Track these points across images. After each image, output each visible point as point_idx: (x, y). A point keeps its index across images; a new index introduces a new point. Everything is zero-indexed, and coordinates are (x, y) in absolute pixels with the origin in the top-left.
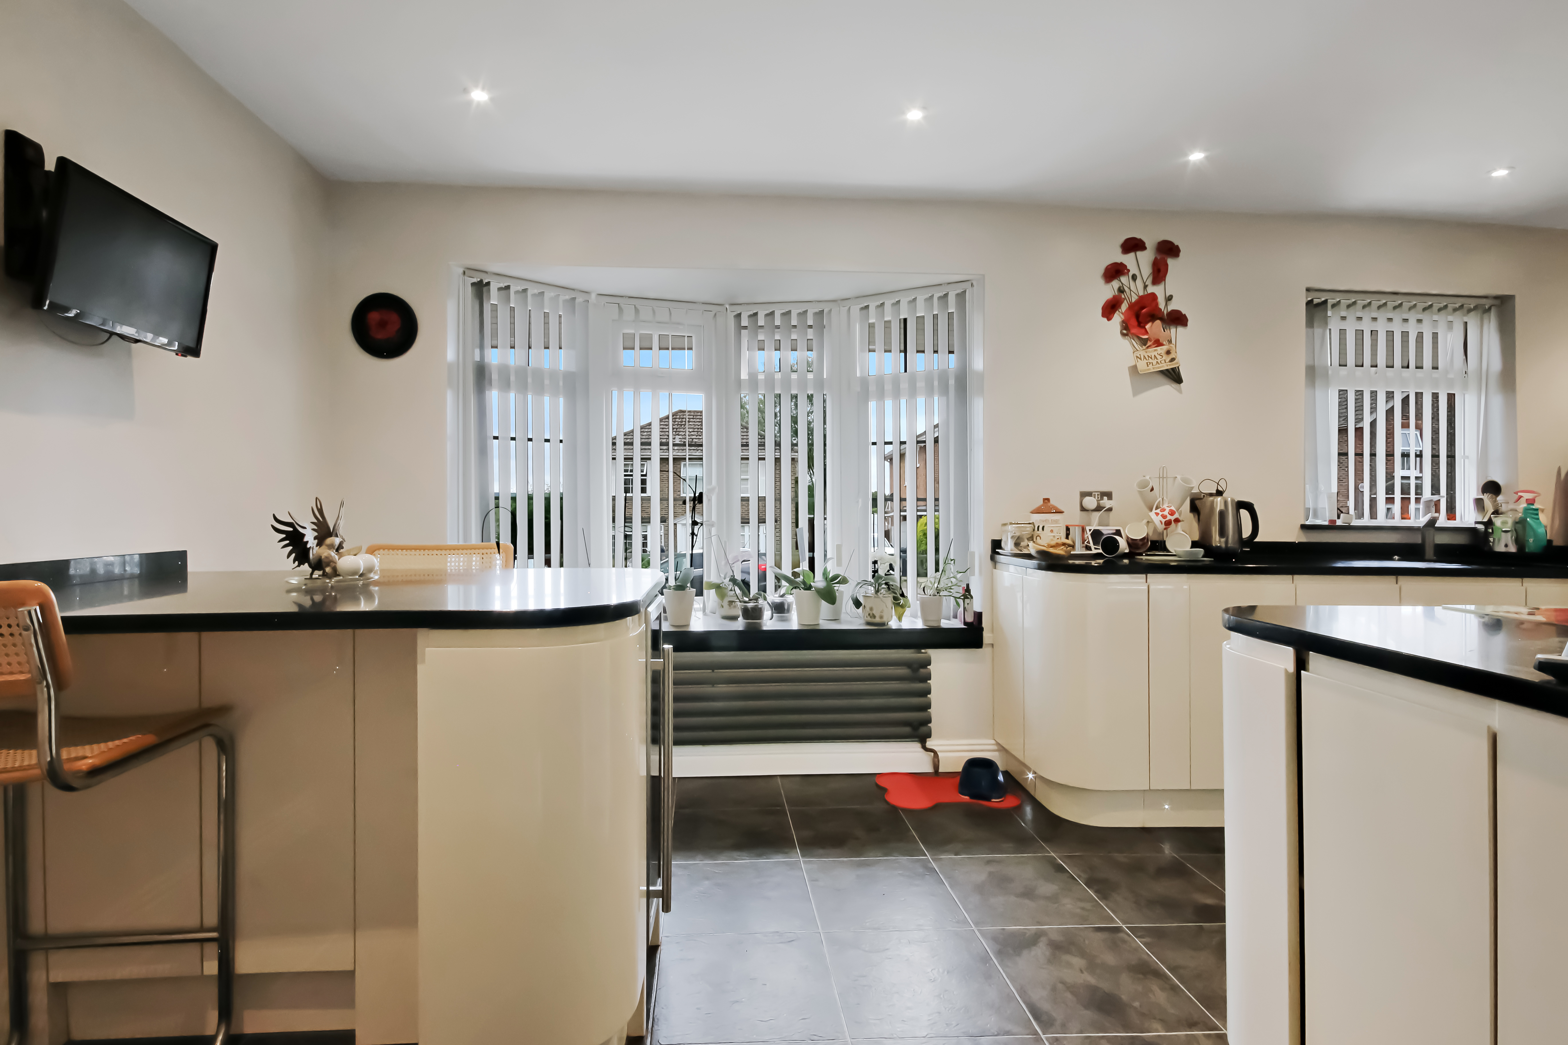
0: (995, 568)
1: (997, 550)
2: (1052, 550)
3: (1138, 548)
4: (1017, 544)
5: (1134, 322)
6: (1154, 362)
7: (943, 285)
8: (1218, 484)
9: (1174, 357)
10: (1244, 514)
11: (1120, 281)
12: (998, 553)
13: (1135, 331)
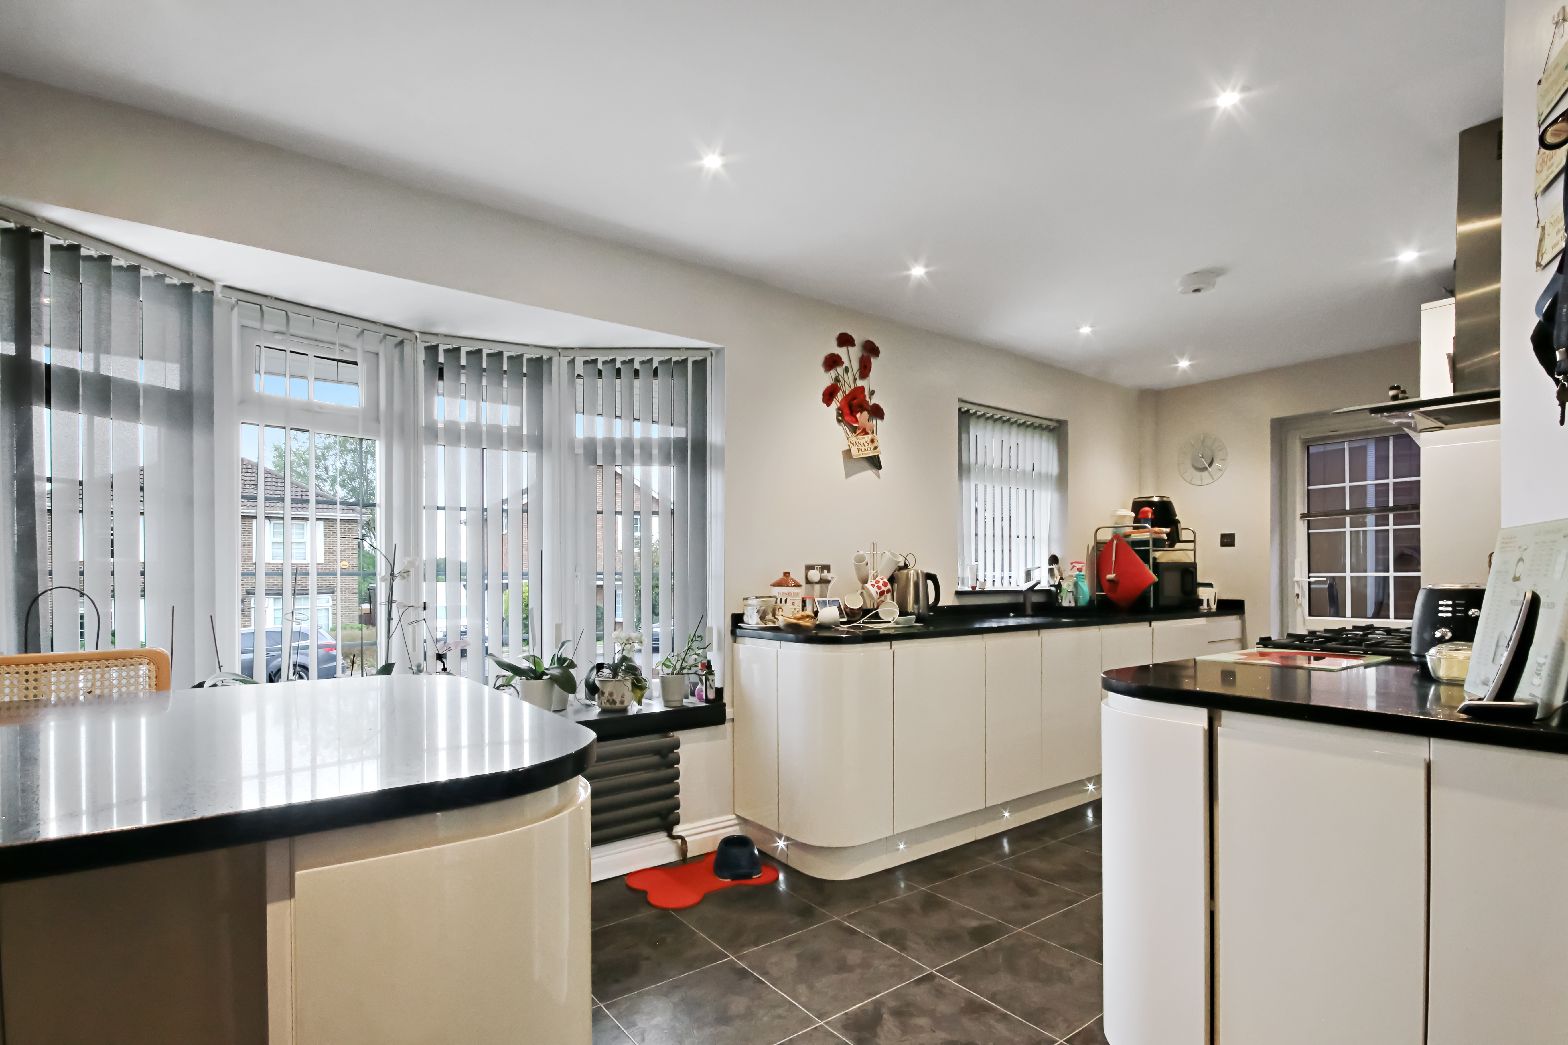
0: (735, 642)
1: (739, 624)
2: (801, 622)
3: (854, 617)
4: (762, 618)
5: (847, 411)
6: (863, 448)
7: (681, 350)
8: (906, 558)
9: (877, 445)
10: (930, 583)
11: (837, 371)
12: (741, 628)
13: (847, 418)
